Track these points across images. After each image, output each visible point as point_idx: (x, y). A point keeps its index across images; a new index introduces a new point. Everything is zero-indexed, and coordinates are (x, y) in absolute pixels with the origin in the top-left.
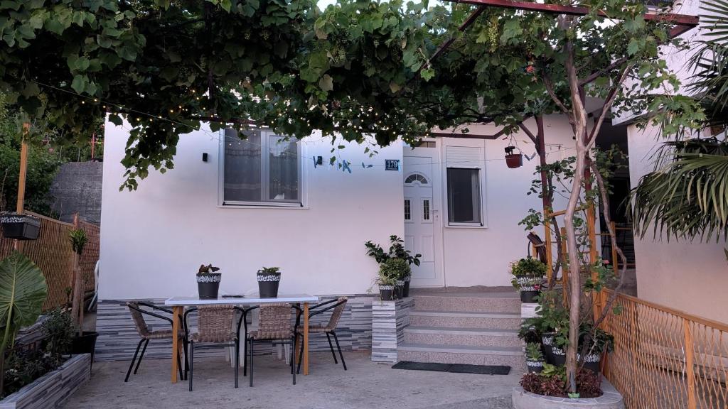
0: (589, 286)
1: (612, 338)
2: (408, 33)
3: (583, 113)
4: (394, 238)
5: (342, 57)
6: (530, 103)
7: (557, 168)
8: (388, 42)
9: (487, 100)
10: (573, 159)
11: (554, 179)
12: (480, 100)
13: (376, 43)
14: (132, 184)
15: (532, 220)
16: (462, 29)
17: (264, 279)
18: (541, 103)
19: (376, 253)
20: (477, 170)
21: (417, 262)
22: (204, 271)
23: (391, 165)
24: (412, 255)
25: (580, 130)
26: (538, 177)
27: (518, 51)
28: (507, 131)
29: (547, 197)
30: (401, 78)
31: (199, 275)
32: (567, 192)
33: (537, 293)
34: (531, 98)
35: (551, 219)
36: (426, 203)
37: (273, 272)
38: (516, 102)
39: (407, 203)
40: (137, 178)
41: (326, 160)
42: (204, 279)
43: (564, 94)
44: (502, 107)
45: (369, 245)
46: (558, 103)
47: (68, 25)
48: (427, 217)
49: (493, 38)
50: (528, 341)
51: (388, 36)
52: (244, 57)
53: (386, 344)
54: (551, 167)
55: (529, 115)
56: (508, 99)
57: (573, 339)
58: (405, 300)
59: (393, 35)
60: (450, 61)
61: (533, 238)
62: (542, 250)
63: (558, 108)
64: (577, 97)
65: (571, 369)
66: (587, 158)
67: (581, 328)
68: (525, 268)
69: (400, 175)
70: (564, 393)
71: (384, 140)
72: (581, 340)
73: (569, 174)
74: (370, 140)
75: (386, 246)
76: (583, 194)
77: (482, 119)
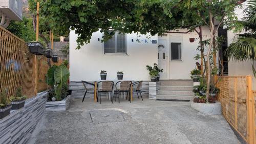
0: (213, 73)
1: (219, 89)
2: (165, 5)
3: (213, 26)
4: (155, 64)
5: (147, 11)
6: (198, 23)
7: (205, 42)
8: (160, 7)
9: (185, 22)
10: (210, 39)
11: (204, 45)
12: (183, 22)
13: (156, 7)
14: (79, 48)
15: (197, 57)
16: (180, 3)
17: (119, 75)
18: (201, 22)
19: (149, 68)
20: (180, 43)
21: (162, 71)
22: (102, 72)
23: (154, 42)
24: (160, 69)
25: (212, 31)
26: (200, 45)
27: (195, 9)
28: (191, 31)
29: (202, 51)
30: (162, 16)
31: (101, 73)
32: (208, 49)
33: (198, 79)
34: (198, 21)
35: (203, 57)
36: (164, 54)
37: (121, 73)
38: (194, 22)
39: (158, 54)
40: (80, 46)
41: (135, 40)
42: (102, 74)
43: (208, 20)
44: (189, 24)
45: (148, 66)
46: (206, 23)
47: (80, 4)
48: (164, 58)
49: (188, 6)
50: (195, 92)
51: (159, 5)
52: (120, 11)
53: (153, 94)
54: (204, 42)
55: (197, 26)
56: (191, 21)
57: (208, 88)
58: (159, 82)
59: (161, 5)
60: (176, 11)
61: (197, 63)
62: (200, 67)
63: (206, 24)
64: (211, 22)
65: (207, 96)
66: (214, 39)
67: (211, 86)
68: (195, 72)
69: (156, 45)
70: (205, 102)
71: (153, 34)
72: (210, 90)
73: (209, 44)
74: (149, 34)
75: (153, 66)
76: (212, 49)
77: (183, 27)
